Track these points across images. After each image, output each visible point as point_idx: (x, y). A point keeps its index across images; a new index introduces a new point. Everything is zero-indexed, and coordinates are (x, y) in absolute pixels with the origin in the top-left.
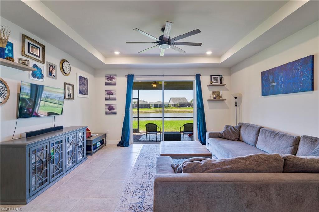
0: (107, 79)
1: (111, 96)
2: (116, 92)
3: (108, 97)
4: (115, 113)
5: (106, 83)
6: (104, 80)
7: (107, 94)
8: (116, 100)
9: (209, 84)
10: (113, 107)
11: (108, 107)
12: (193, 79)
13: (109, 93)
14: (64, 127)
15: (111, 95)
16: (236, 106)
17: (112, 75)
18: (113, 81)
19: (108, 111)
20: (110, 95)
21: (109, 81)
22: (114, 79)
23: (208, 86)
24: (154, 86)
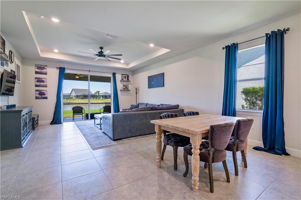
0: (38, 68)
1: (42, 83)
2: (47, 80)
3: (38, 84)
4: (46, 98)
5: (35, 71)
6: (34, 69)
7: (38, 81)
8: (47, 87)
10: (44, 93)
11: (39, 93)
12: (110, 75)
13: (39, 80)
14: (16, 106)
15: (42, 82)
16: (136, 94)
17: (43, 65)
18: (44, 71)
19: (39, 96)
20: (41, 82)
21: (40, 70)
22: (45, 69)
23: (121, 81)
24: (76, 77)
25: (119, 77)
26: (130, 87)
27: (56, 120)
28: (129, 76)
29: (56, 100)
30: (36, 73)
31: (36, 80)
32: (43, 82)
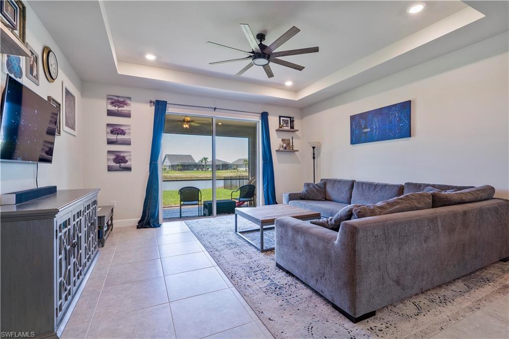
0: (112, 103)
1: (120, 137)
2: (130, 129)
3: (113, 137)
4: (129, 169)
5: (108, 110)
6: (104, 105)
7: (112, 132)
8: (129, 144)
10: (124, 157)
11: (114, 157)
13: (116, 130)
15: (121, 134)
16: (314, 158)
17: (122, 97)
18: (125, 109)
19: (115, 164)
20: (118, 134)
21: (117, 108)
22: (126, 104)
23: (277, 130)
24: (185, 126)
25: (273, 122)
26: (298, 144)
28: (295, 119)
29: (149, 173)
30: (110, 113)
31: (109, 129)
32: (123, 133)
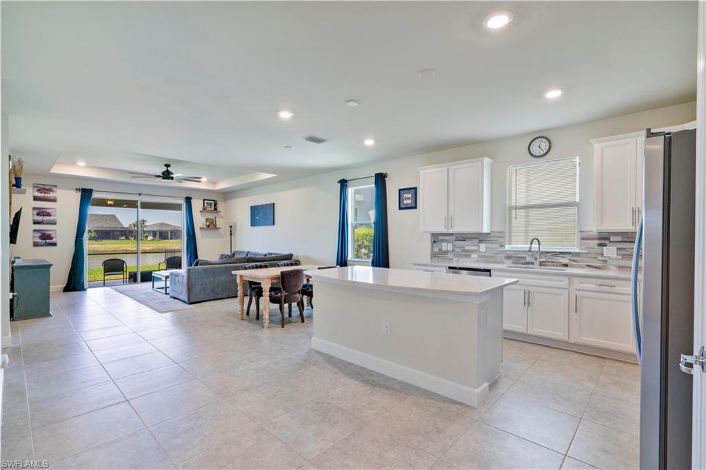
0: (38, 190)
1: (46, 218)
2: (56, 212)
3: (40, 218)
4: (55, 244)
5: (34, 196)
7: (38, 214)
8: (55, 224)
9: (201, 209)
10: (50, 235)
11: (40, 235)
12: (182, 202)
13: (41, 212)
15: (47, 216)
16: (231, 235)
17: (49, 185)
18: (51, 195)
19: (40, 240)
20: (44, 216)
21: (43, 194)
22: (52, 191)
23: (201, 211)
24: (109, 203)
25: (197, 205)
26: (220, 222)
27: (74, 283)
28: (218, 202)
29: (74, 248)
30: (36, 199)
31: (35, 212)
32: (49, 215)
